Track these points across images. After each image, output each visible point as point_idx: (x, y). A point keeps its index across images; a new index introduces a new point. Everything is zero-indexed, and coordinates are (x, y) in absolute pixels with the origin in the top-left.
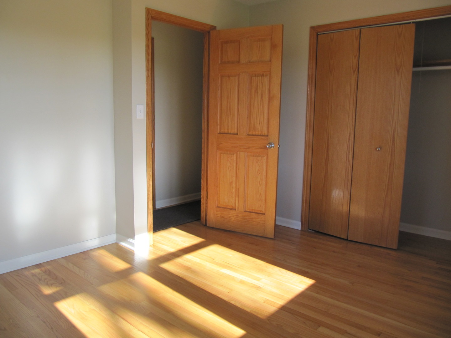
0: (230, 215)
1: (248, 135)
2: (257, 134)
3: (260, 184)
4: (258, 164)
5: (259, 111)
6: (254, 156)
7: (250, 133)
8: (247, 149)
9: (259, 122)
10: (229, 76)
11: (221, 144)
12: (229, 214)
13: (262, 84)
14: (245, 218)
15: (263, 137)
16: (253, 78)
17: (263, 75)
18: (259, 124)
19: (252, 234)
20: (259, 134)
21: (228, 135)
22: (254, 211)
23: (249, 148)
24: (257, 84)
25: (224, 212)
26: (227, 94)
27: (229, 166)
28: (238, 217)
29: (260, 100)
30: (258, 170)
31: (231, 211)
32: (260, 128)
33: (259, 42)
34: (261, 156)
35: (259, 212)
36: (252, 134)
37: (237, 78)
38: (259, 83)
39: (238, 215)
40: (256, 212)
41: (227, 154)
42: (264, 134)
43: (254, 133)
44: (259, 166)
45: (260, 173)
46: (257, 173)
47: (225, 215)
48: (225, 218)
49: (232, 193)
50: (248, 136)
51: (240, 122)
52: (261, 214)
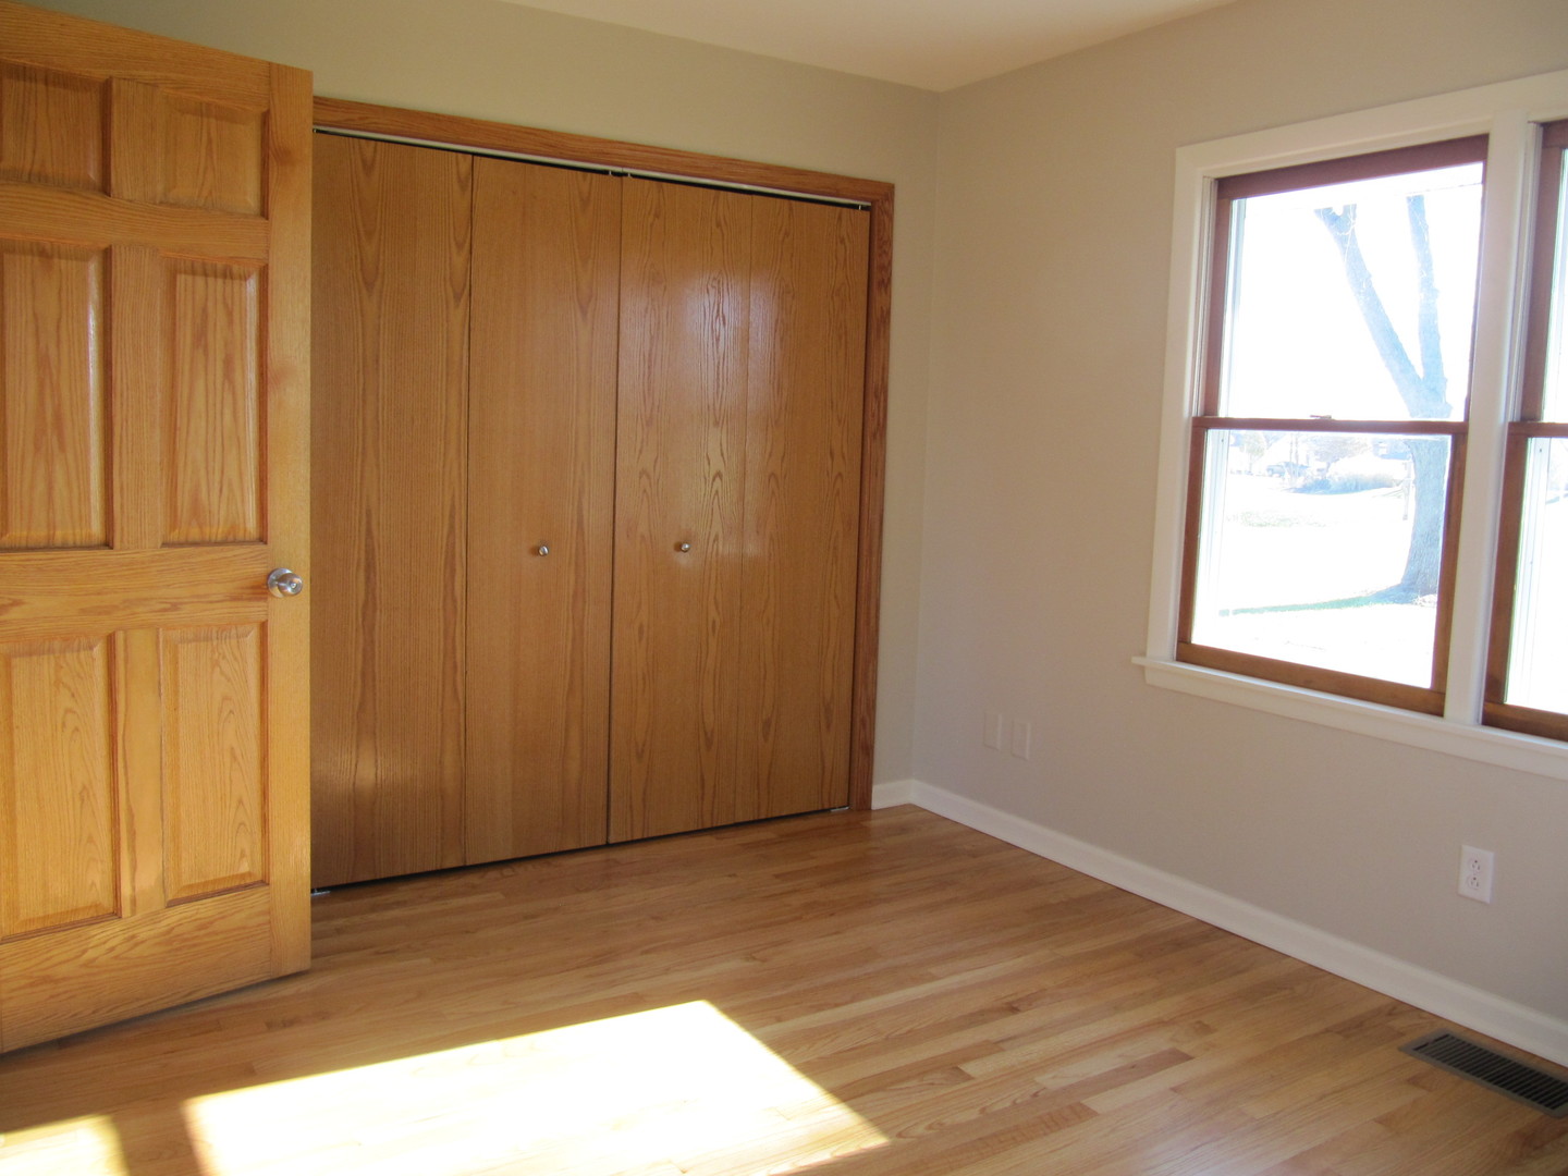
0: (90, 954)
1: (165, 545)
2: (207, 538)
3: (234, 758)
4: (222, 673)
5: (218, 433)
6: (197, 639)
7: (175, 536)
8: (165, 610)
9: (217, 486)
10: (45, 254)
11: (16, 603)
12: (84, 951)
13: (230, 314)
14: (171, 935)
15: (239, 550)
16: (181, 279)
17: (227, 274)
18: (217, 491)
19: (215, 990)
20: (219, 538)
21: (52, 554)
22: (209, 889)
23: (175, 607)
24: (205, 310)
25: (55, 952)
26: (38, 343)
27: (68, 711)
28: (137, 945)
29: (219, 387)
30: (225, 698)
31: (94, 930)
32: (223, 513)
33: (205, 120)
34: (234, 631)
35: (237, 883)
36: (182, 539)
37: (93, 269)
38: (210, 304)
39: (133, 937)
40: (221, 887)
41: (50, 651)
42: (240, 536)
43: (195, 534)
44: (229, 680)
45: (231, 712)
46: (221, 711)
47: (60, 963)
48: (64, 979)
49: (90, 840)
50: (166, 551)
51: (122, 488)
52: (246, 887)
